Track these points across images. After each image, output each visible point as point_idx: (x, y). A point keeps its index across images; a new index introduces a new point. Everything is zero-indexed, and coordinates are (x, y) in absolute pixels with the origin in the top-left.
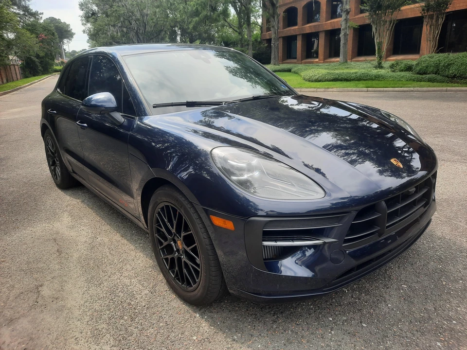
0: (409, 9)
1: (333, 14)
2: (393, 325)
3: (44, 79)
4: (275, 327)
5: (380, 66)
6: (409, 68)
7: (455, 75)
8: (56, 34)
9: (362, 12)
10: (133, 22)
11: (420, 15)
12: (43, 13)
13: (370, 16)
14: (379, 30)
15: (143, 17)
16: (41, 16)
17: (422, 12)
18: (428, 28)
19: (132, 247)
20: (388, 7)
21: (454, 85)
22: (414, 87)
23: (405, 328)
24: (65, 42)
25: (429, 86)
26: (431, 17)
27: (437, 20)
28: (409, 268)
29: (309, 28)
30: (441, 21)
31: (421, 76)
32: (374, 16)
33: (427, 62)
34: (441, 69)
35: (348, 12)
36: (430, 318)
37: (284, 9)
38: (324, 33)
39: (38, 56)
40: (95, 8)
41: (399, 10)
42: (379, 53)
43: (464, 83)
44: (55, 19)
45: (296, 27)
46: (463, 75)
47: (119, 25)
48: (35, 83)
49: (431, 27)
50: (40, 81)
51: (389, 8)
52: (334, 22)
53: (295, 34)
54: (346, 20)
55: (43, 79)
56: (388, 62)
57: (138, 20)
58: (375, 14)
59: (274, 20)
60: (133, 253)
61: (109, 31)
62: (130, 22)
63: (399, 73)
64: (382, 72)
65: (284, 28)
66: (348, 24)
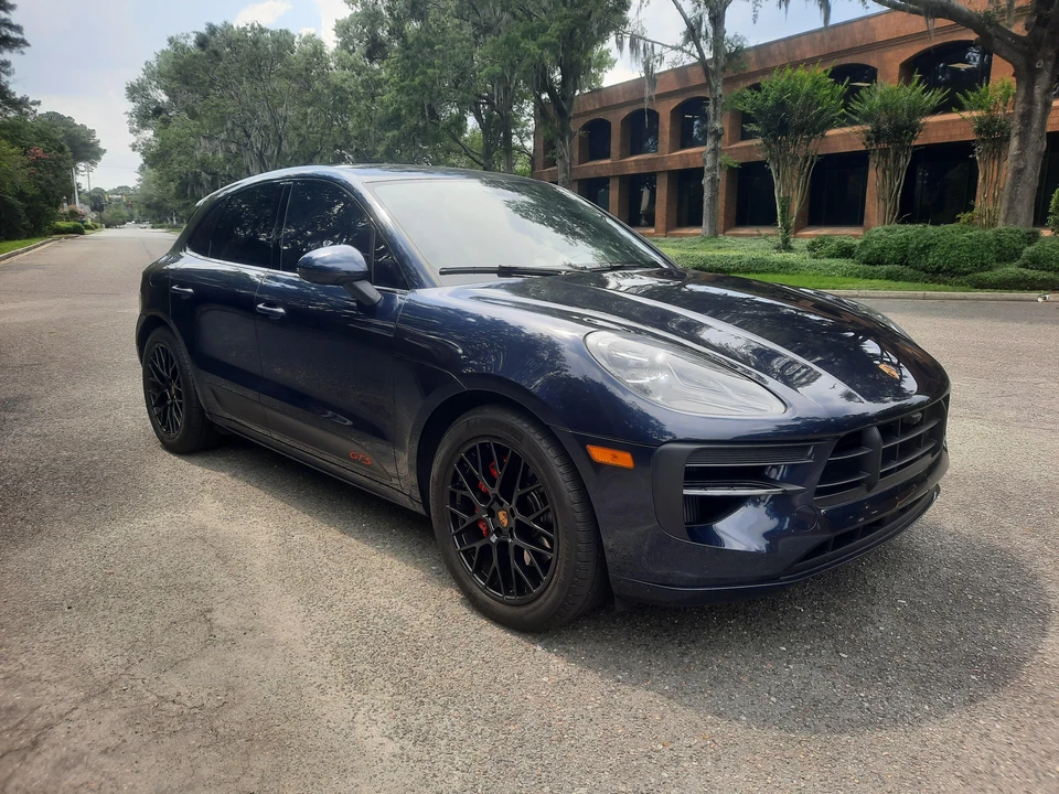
0: (839, 135)
1: (685, 139)
2: (893, 654)
3: (38, 246)
4: (686, 660)
5: (786, 246)
6: (846, 252)
7: (939, 268)
8: (67, 148)
9: (745, 136)
10: (254, 133)
11: (863, 148)
12: (39, 103)
13: (764, 146)
14: (784, 173)
15: (276, 122)
16: (33, 108)
17: (867, 143)
18: (880, 174)
19: (370, 550)
20: (800, 129)
21: (938, 287)
22: (859, 289)
23: (914, 659)
24: (81, 168)
25: (890, 288)
26: (884, 153)
27: (896, 160)
28: (906, 576)
29: (634, 163)
30: (904, 163)
31: (871, 268)
32: (773, 146)
33: (883, 241)
34: (912, 254)
35: (718, 136)
36: (953, 645)
37: (582, 122)
38: (666, 176)
39: (21, 195)
40: (162, 97)
41: (823, 136)
42: (783, 220)
43: (957, 284)
44: (61, 118)
45: (608, 161)
46: (954, 268)
47: (223, 136)
48: (18, 253)
49: (884, 172)
50: (28, 250)
51: (802, 130)
52: (687, 155)
53: (604, 175)
54: (715, 151)
55: (35, 247)
56: (800, 240)
57: (266, 127)
58: (775, 142)
59: (564, 143)
60: (377, 559)
61: (199, 149)
62: (245, 131)
63: (827, 261)
64: (791, 257)
65: (580, 163)
66: (719, 160)
